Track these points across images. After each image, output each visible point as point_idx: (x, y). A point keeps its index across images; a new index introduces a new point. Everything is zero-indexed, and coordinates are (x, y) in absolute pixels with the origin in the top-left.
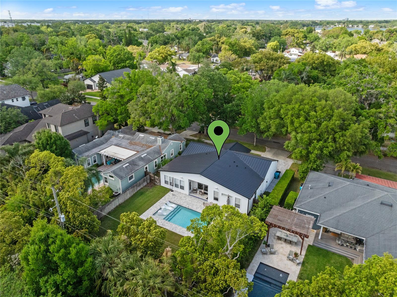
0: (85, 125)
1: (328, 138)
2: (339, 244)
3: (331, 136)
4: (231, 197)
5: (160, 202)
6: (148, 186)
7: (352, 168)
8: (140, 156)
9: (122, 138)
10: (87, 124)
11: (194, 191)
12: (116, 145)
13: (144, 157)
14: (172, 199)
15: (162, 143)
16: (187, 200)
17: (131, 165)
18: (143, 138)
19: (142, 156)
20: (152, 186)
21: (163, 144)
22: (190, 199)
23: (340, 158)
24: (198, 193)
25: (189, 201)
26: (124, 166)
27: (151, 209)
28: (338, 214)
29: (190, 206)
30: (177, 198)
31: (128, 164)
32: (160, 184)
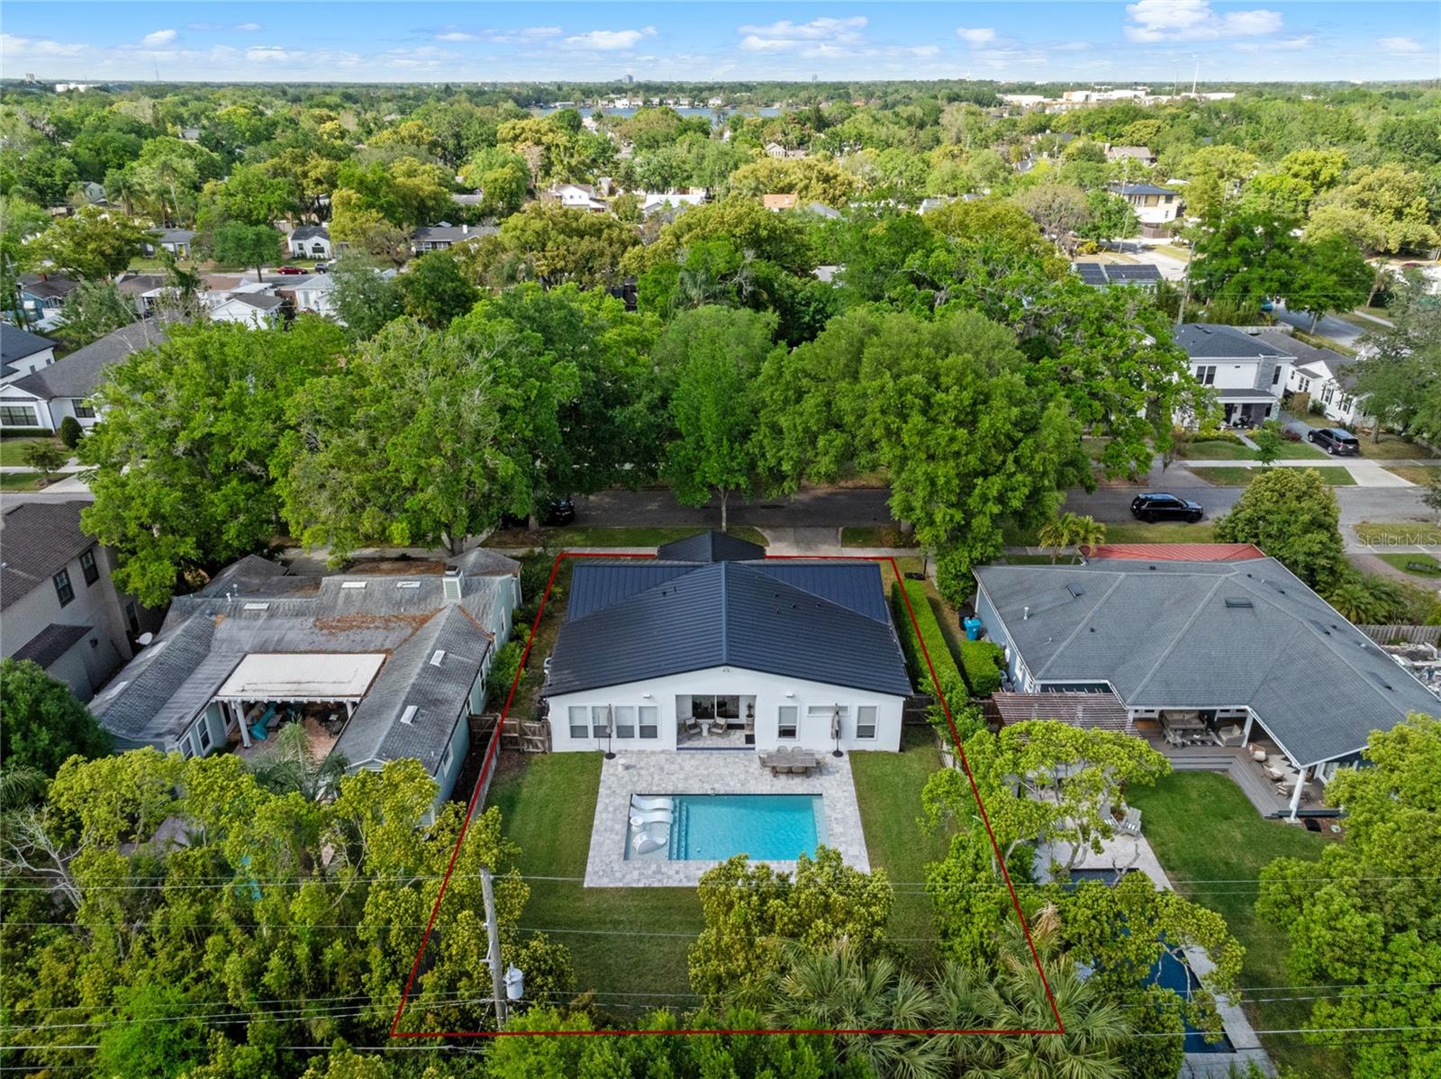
0: (61, 598)
1: (1004, 462)
2: (1175, 745)
3: (1011, 457)
4: (845, 709)
5: (606, 808)
6: (508, 769)
7: (1082, 532)
8: (427, 663)
9: (265, 615)
10: (66, 594)
11: (692, 732)
12: (262, 649)
13: (442, 663)
14: (634, 784)
15: (463, 596)
16: (687, 768)
17: (423, 707)
18: (367, 594)
19: (436, 661)
20: (520, 765)
21: (471, 598)
22: (693, 762)
23: (1043, 514)
24: (705, 733)
25: (697, 768)
26: (405, 721)
27: (601, 844)
28: (1157, 665)
29: (716, 786)
30: (652, 775)
31: (411, 710)
32: (550, 748)
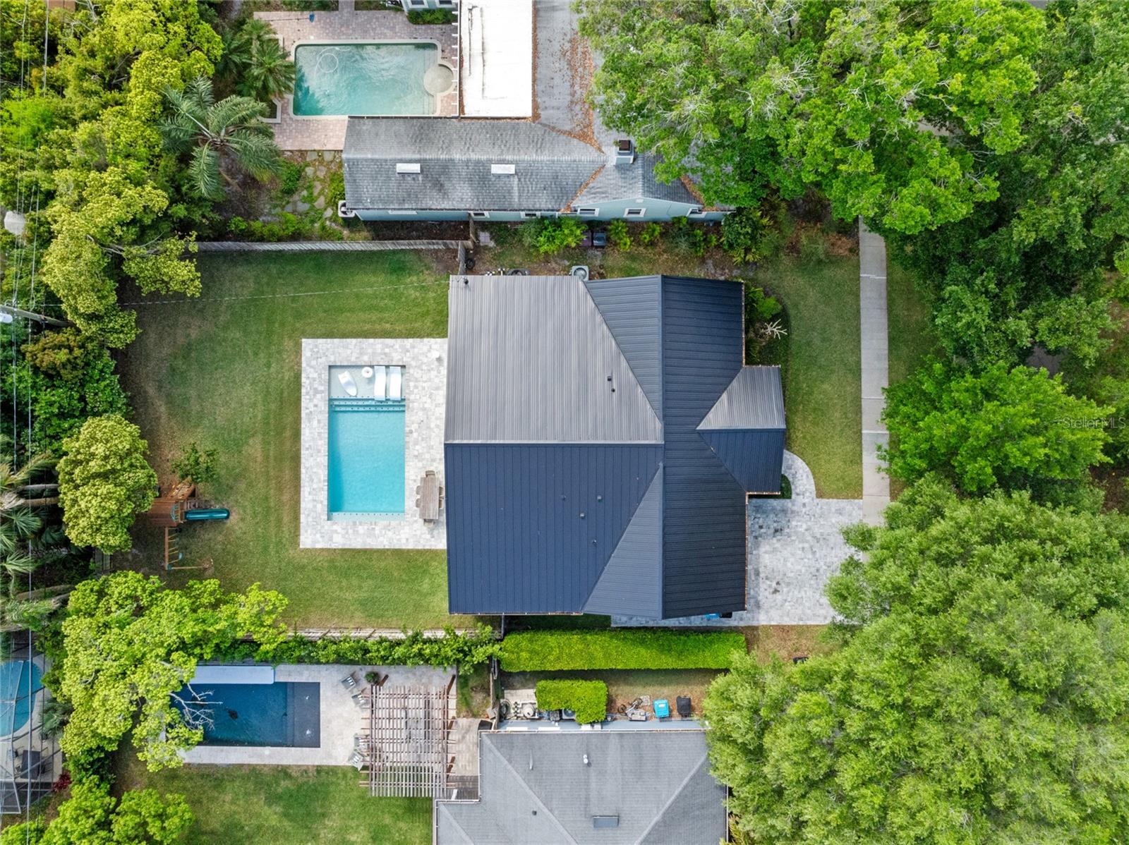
5: (388, 346)
8: (491, 161)
13: (499, 176)
15: (617, 167)
17: (425, 177)
19: (496, 169)
26: (401, 167)
27: (346, 346)
30: (430, 380)
31: (416, 168)
